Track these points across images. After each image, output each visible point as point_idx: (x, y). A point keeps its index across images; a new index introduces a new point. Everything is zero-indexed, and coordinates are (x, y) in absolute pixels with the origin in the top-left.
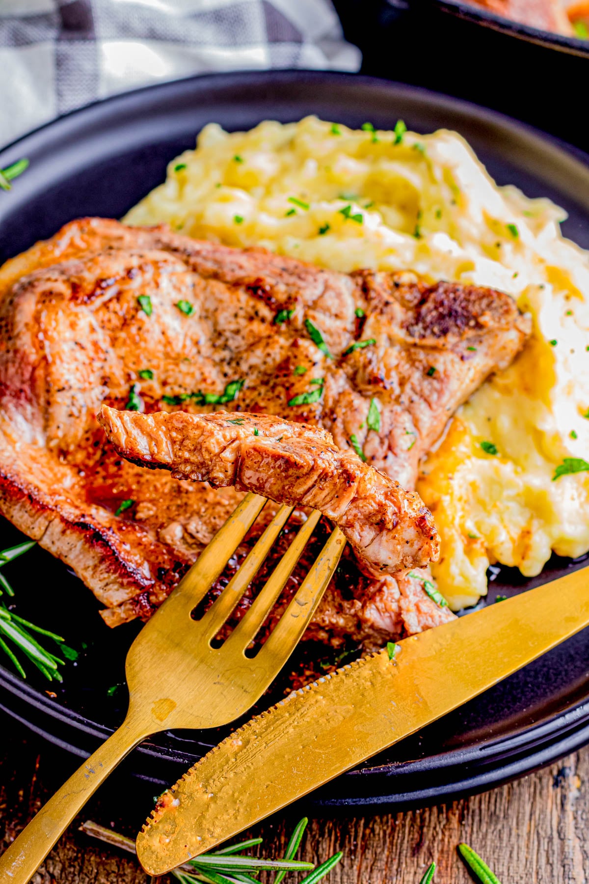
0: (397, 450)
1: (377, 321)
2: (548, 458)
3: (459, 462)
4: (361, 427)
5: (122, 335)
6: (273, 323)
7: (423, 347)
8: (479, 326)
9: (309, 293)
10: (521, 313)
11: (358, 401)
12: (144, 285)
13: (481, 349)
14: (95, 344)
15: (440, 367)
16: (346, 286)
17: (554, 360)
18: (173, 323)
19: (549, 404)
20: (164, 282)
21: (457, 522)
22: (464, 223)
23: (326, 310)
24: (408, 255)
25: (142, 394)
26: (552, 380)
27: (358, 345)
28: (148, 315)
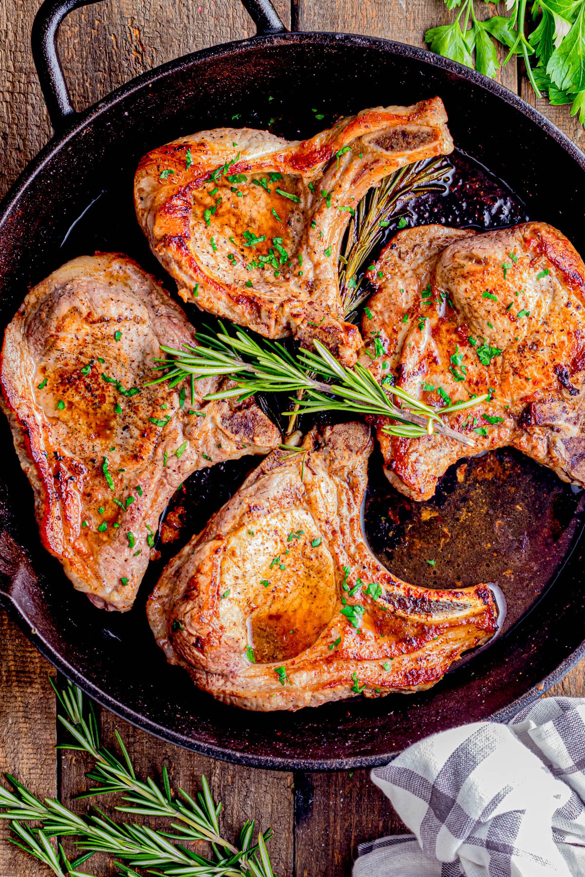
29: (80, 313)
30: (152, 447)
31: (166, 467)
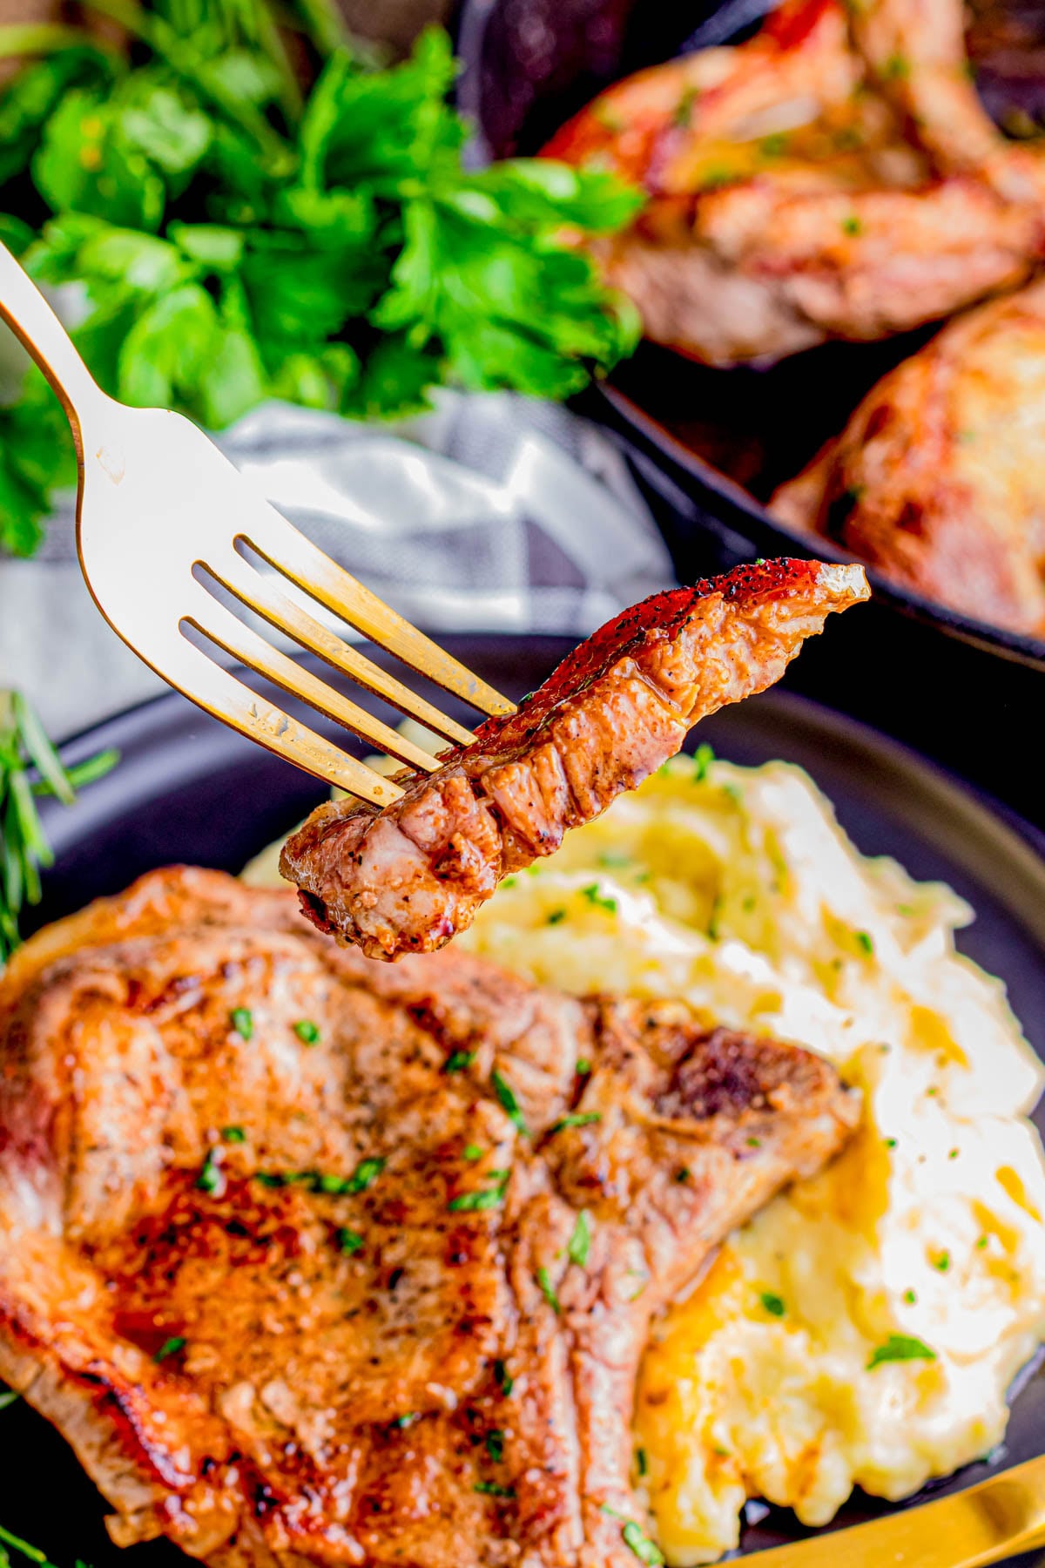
0: (611, 1300)
1: (609, 1084)
2: (865, 1331)
3: (718, 1325)
4: (556, 1256)
5: (201, 1068)
6: (444, 1070)
7: (675, 1134)
8: (768, 1107)
9: (506, 1027)
10: (844, 1086)
11: (558, 1212)
12: (246, 990)
13: (770, 1144)
14: (157, 1081)
15: (697, 1169)
16: (569, 1019)
17: (888, 1171)
18: (286, 1056)
19: (874, 1243)
20: (280, 989)
21: (699, 1424)
22: (787, 924)
23: (528, 1058)
24: (680, 975)
25: (224, 1167)
26: (883, 1204)
27: (572, 1120)
28: (246, 1038)
29: (108, 999)
30: (498, 1276)
31: (563, 1313)
